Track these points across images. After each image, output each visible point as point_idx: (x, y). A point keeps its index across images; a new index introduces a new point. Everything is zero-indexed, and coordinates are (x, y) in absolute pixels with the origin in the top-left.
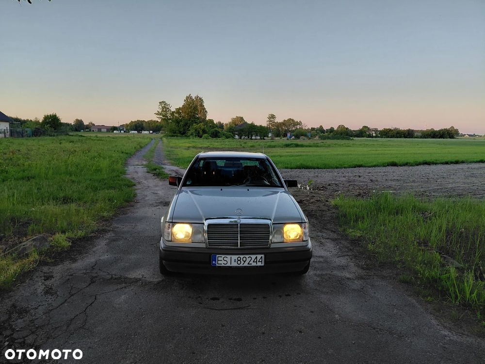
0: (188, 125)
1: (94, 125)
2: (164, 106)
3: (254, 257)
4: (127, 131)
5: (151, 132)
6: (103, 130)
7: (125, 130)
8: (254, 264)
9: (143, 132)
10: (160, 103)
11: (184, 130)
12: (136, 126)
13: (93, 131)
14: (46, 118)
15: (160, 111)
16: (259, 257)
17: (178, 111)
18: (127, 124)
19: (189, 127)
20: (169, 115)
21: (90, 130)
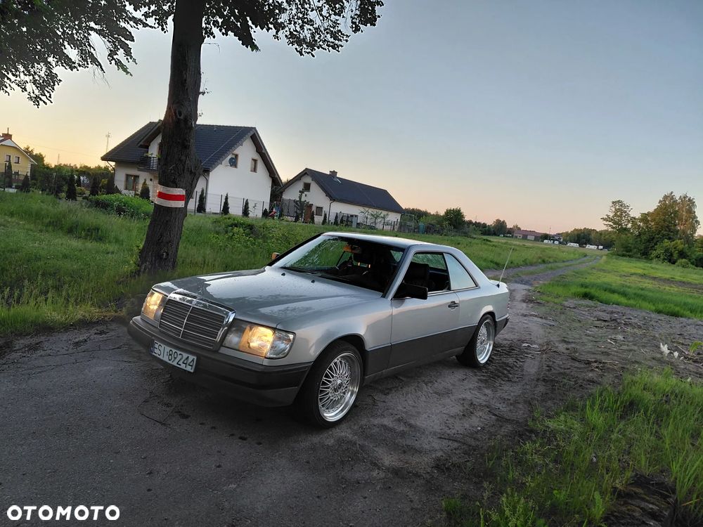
0: (655, 241)
1: (519, 229)
2: (620, 209)
3: (185, 355)
4: (564, 243)
5: (601, 247)
6: (529, 237)
7: (562, 240)
8: (183, 366)
9: (588, 246)
10: (613, 203)
11: (646, 248)
12: (578, 236)
13: (516, 237)
14: (448, 212)
15: (611, 215)
16: (191, 357)
17: (645, 218)
18: (567, 233)
19: (656, 244)
20: (624, 223)
21: (513, 236)
